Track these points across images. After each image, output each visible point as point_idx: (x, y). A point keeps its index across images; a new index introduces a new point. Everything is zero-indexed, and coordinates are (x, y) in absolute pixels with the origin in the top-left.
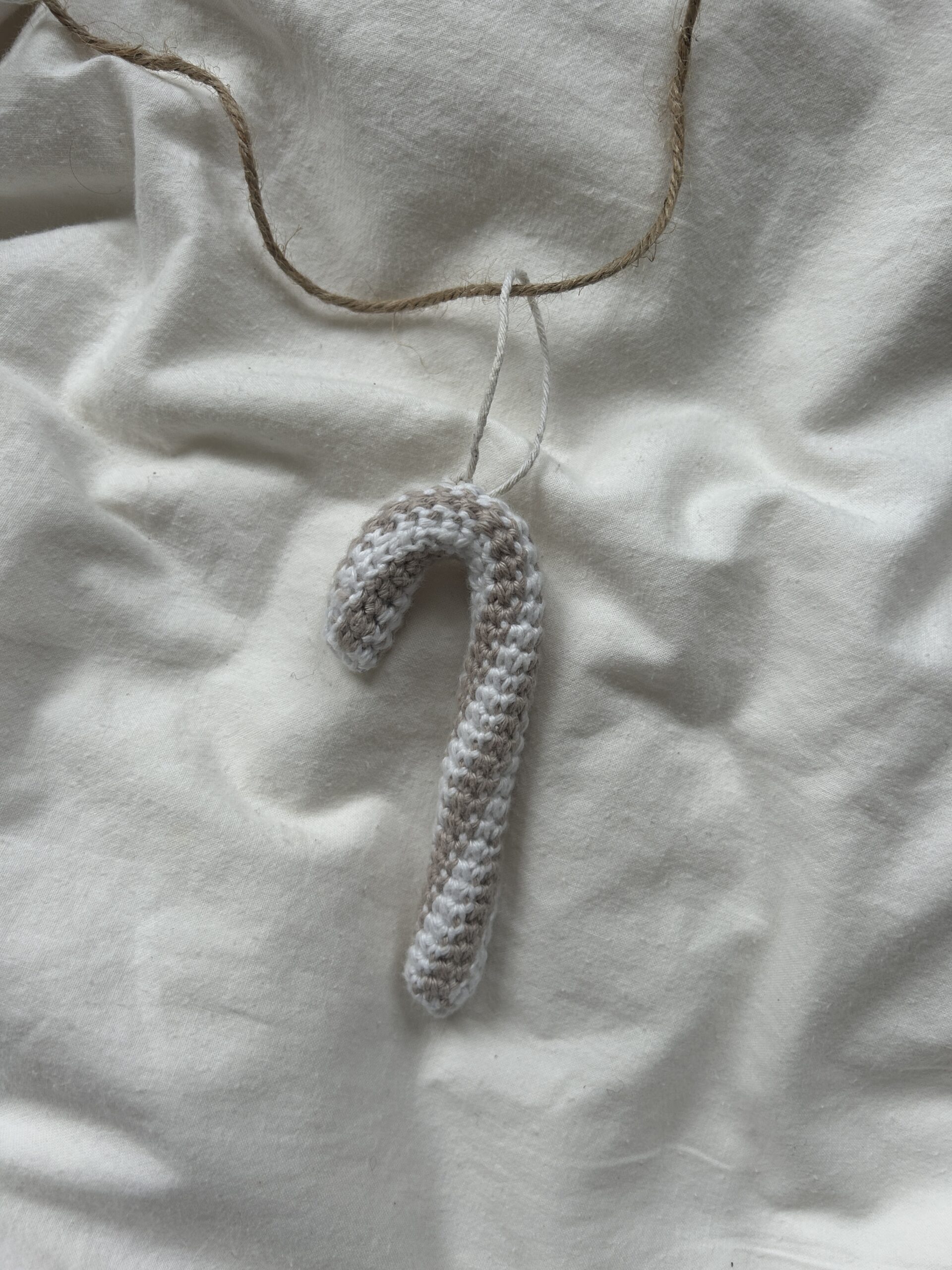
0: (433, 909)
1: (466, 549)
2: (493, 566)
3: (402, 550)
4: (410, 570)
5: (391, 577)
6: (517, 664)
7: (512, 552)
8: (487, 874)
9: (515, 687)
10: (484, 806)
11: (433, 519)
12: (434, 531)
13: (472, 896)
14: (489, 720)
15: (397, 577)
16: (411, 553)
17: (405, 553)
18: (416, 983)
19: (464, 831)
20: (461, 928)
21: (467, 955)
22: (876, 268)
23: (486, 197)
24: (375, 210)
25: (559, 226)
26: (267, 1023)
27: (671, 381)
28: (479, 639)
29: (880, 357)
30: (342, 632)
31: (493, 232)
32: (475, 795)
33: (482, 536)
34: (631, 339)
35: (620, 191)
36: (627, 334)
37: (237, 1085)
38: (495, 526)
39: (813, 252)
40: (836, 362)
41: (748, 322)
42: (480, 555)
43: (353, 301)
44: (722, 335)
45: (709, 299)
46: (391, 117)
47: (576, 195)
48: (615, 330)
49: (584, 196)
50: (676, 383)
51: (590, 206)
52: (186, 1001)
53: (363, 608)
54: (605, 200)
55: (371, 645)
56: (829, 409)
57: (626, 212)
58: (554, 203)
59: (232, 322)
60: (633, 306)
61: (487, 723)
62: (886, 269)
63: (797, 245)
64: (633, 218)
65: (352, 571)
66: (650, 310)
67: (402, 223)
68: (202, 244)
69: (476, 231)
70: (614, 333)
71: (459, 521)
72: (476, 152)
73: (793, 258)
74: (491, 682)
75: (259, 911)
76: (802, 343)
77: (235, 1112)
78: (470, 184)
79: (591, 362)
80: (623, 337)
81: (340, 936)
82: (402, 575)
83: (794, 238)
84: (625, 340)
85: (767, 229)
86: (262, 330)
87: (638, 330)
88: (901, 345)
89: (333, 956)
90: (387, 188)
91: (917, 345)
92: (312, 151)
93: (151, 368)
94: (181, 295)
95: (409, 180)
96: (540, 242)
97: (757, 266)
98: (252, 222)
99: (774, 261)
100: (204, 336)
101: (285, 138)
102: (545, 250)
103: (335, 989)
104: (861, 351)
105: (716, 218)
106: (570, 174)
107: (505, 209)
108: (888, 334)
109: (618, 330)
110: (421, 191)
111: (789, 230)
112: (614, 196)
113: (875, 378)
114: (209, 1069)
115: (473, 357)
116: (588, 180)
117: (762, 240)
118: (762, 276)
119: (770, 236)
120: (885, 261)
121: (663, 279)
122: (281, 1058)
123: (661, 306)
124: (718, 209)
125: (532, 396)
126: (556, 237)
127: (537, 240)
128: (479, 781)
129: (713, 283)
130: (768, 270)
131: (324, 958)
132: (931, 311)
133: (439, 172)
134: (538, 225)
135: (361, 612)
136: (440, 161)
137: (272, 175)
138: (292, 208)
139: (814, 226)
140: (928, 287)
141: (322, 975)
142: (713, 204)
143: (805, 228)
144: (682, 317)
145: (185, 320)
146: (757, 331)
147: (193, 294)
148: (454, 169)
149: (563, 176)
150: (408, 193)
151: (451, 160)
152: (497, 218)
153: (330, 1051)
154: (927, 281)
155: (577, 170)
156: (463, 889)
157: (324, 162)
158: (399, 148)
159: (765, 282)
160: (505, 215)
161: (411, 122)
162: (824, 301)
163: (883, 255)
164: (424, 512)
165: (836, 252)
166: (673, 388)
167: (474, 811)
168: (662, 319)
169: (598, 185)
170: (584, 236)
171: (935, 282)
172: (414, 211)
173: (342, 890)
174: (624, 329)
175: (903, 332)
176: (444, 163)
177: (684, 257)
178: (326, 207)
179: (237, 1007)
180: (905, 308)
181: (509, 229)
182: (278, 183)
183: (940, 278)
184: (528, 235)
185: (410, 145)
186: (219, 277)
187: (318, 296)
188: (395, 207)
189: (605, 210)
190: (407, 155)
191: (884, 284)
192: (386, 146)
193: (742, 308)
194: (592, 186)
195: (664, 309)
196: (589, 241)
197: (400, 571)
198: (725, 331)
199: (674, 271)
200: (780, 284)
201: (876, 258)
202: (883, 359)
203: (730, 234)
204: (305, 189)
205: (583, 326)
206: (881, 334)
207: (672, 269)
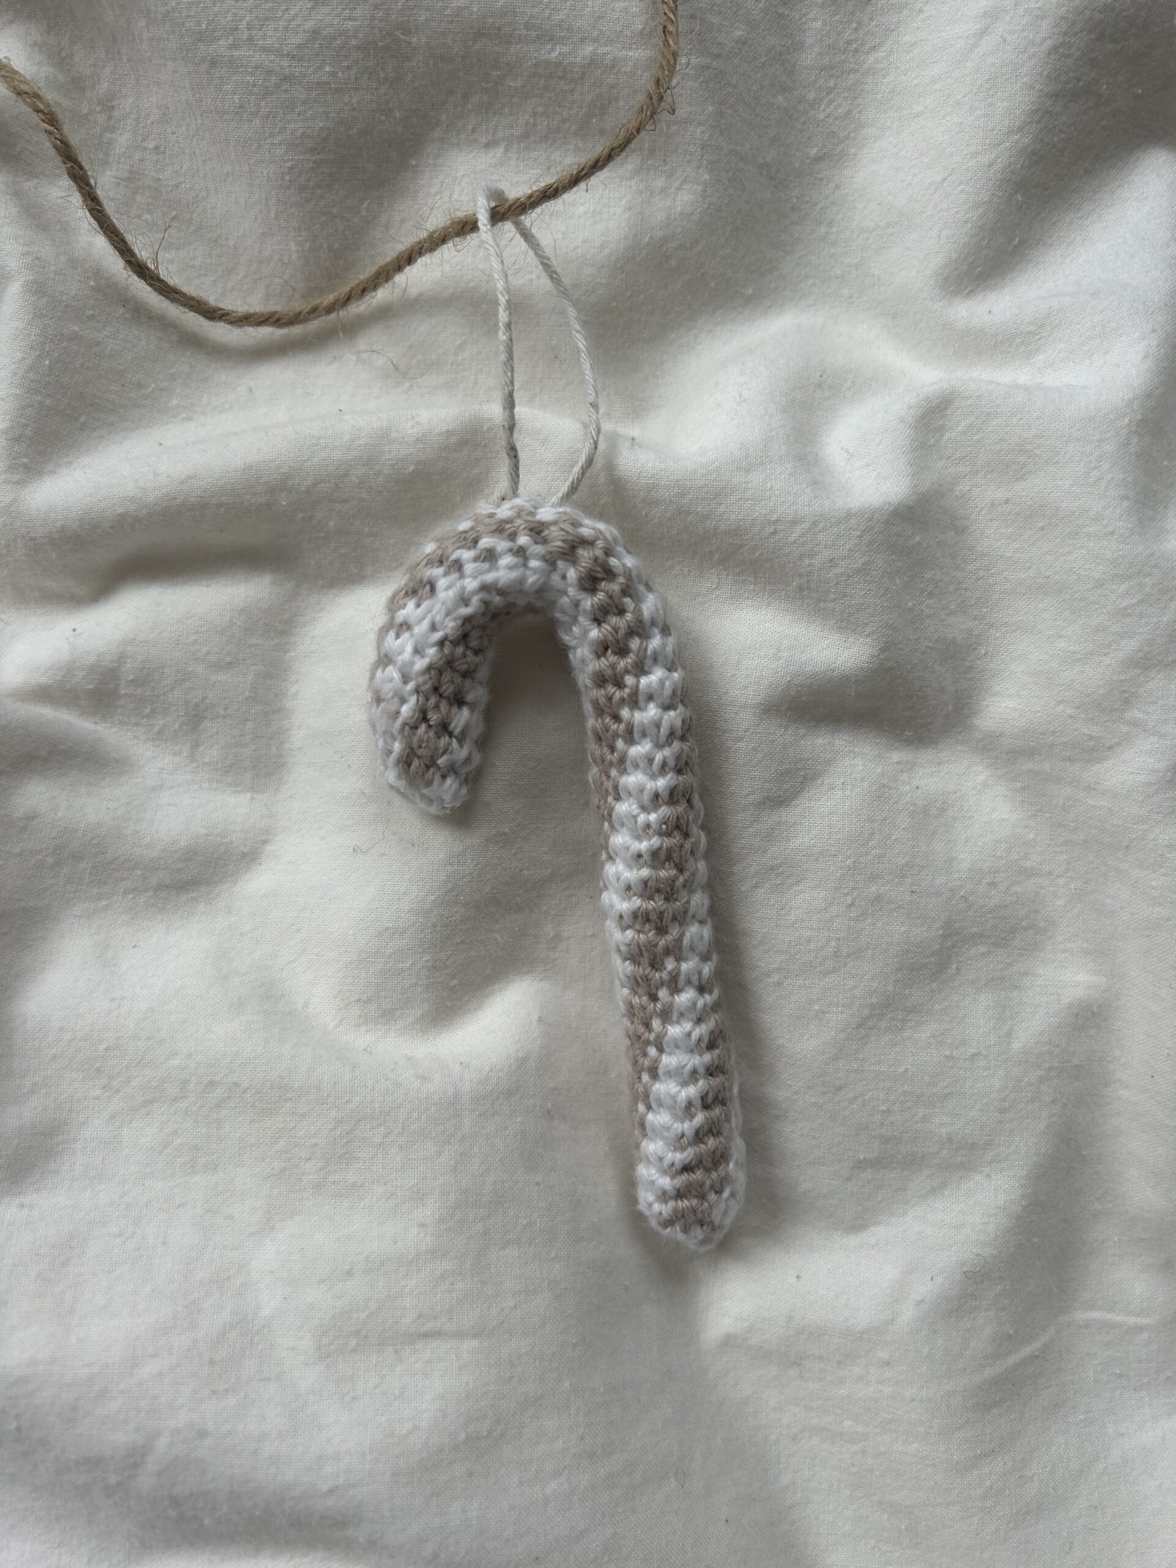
0: (654, 1105)
1: (542, 590)
2: (588, 603)
3: (455, 619)
4: (474, 644)
5: (450, 663)
6: (664, 731)
7: (610, 574)
8: (712, 1032)
9: (671, 763)
10: (679, 940)
11: (483, 561)
12: (489, 577)
13: (701, 1070)
14: (649, 821)
15: (458, 659)
16: (467, 620)
17: (459, 622)
18: (661, 1213)
19: (662, 984)
20: (700, 1118)
21: (719, 1153)
22: (974, 46)
23: (413, 107)
24: (265, 173)
25: (526, 117)
26: (475, 1336)
27: (743, 291)
28: (600, 711)
29: (1019, 166)
30: (405, 762)
31: (437, 156)
32: (661, 930)
33: (560, 564)
34: (674, 244)
35: (595, 40)
36: (665, 240)
37: (463, 1436)
38: (575, 544)
39: (881, 54)
40: (962, 191)
41: (821, 179)
42: (565, 593)
43: (275, 313)
44: (793, 208)
45: (761, 161)
46: (246, 32)
47: (536, 65)
48: (647, 239)
49: (548, 62)
50: (750, 292)
51: (560, 74)
52: (353, 1343)
53: (425, 719)
54: (578, 59)
55: (452, 769)
56: (970, 260)
57: (613, 66)
58: (510, 86)
59: (117, 389)
60: (662, 200)
61: (648, 826)
62: (988, 43)
63: (856, 51)
64: (625, 72)
65: (393, 672)
66: (686, 198)
67: (308, 181)
68: (37, 288)
69: (414, 163)
70: (648, 244)
71: (521, 552)
72: (380, 44)
73: (856, 71)
74: (636, 766)
75: (414, 1186)
76: (906, 183)
77: (470, 1474)
78: (386, 94)
79: (628, 294)
80: (661, 246)
81: (538, 1184)
82: (464, 656)
83: (849, 43)
84: (665, 249)
85: (810, 41)
86: (162, 390)
87: (679, 230)
88: (1042, 140)
89: (536, 1215)
90: (271, 135)
91: (1063, 136)
92: (153, 123)
93: (22, 483)
94: (31, 369)
95: (299, 114)
96: (507, 150)
97: (811, 96)
98: (100, 243)
99: (831, 84)
100: (82, 419)
101: (110, 118)
102: (517, 159)
103: (553, 1259)
104: (990, 165)
105: (737, 42)
106: (520, 35)
107: (444, 117)
108: (1020, 129)
109: (651, 238)
110: (321, 125)
111: (839, 34)
112: (588, 49)
113: (1019, 197)
114: (416, 1428)
115: (464, 338)
116: (547, 37)
117: (808, 58)
118: (822, 108)
119: (817, 49)
120: (982, 33)
121: (692, 148)
122: (511, 1378)
123: (700, 188)
124: (736, 28)
125: (562, 364)
126: (526, 136)
127: (502, 149)
128: (662, 908)
129: (760, 136)
130: (829, 98)
131: (525, 1222)
132: (1067, 83)
133: (337, 89)
134: (497, 126)
135: (423, 728)
136: (333, 74)
137: (108, 173)
138: (149, 211)
139: (871, 19)
140: (1053, 50)
141: (530, 1245)
142: (727, 23)
143: (860, 24)
144: (731, 195)
145: (48, 402)
146: (837, 187)
147: (47, 362)
148: (356, 79)
149: (510, 43)
150: (304, 133)
151: (348, 68)
152: (437, 133)
153: (575, 1346)
154: (1049, 43)
155: (528, 27)
156: (686, 1065)
157: (173, 133)
158: (270, 72)
159: (828, 116)
160: (447, 127)
161: (276, 30)
162: (917, 115)
163: (979, 26)
164: (466, 555)
165: (912, 45)
166: (748, 300)
167: (668, 952)
168: (706, 206)
169: (562, 41)
170: (564, 121)
171: (1061, 40)
172: (319, 157)
173: (519, 1120)
174: (659, 234)
175: (1038, 122)
176: (340, 74)
177: (710, 108)
178: (197, 196)
179: (429, 1326)
180: (1032, 87)
181: (458, 145)
182: (118, 181)
183: (1065, 34)
184: (489, 145)
185: (285, 63)
186: (77, 328)
187: (225, 321)
188: (292, 160)
189: (583, 74)
190: (285, 79)
191: (993, 64)
192: (252, 74)
193: (809, 161)
194: (555, 45)
195: (706, 191)
196: (574, 127)
197: (460, 650)
198: (795, 200)
199: (703, 132)
200: (850, 111)
201: (970, 32)
202: (1022, 167)
203: (763, 60)
204: (159, 179)
205: (602, 247)
206: (1010, 133)
207: (699, 130)
